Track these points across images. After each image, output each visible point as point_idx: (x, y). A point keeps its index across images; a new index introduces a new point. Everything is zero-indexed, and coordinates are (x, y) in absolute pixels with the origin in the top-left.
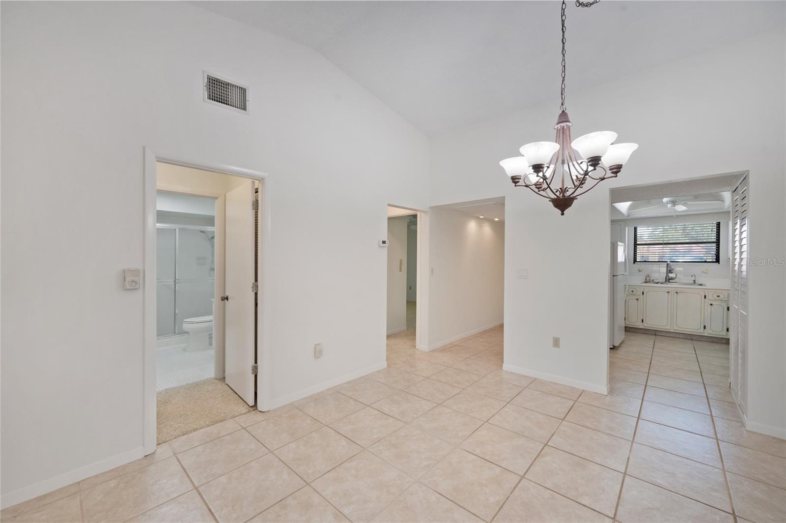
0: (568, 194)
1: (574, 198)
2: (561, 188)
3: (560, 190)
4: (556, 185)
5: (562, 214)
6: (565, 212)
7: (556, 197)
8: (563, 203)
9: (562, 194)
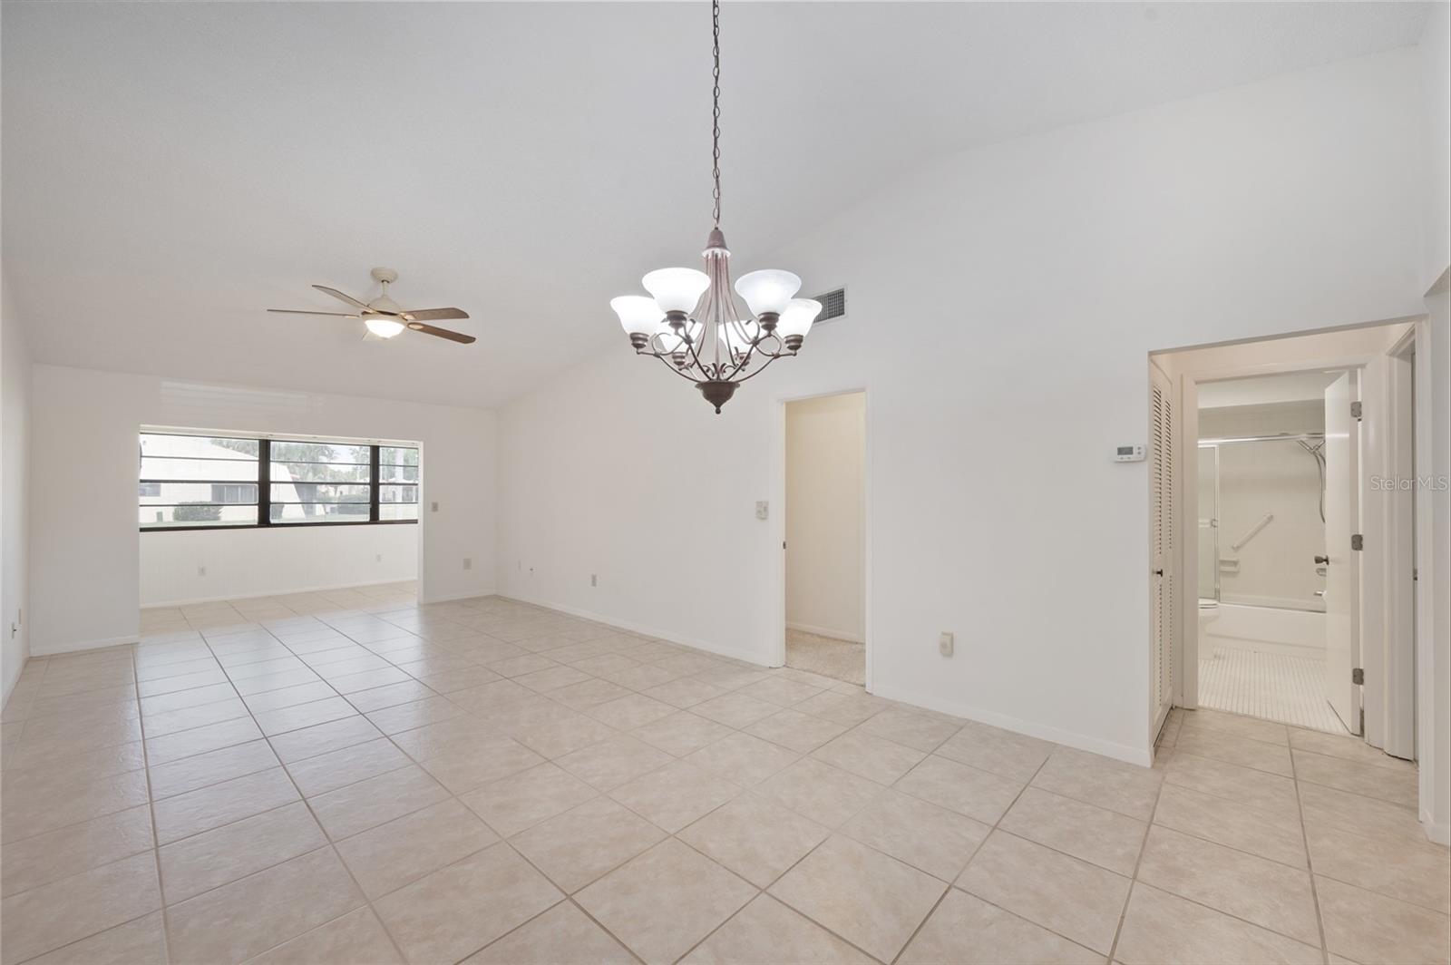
0: (724, 377)
1: (735, 385)
2: (714, 364)
3: (713, 369)
4: (707, 360)
5: (718, 412)
6: (722, 408)
7: (707, 380)
8: (718, 392)
9: (716, 375)
